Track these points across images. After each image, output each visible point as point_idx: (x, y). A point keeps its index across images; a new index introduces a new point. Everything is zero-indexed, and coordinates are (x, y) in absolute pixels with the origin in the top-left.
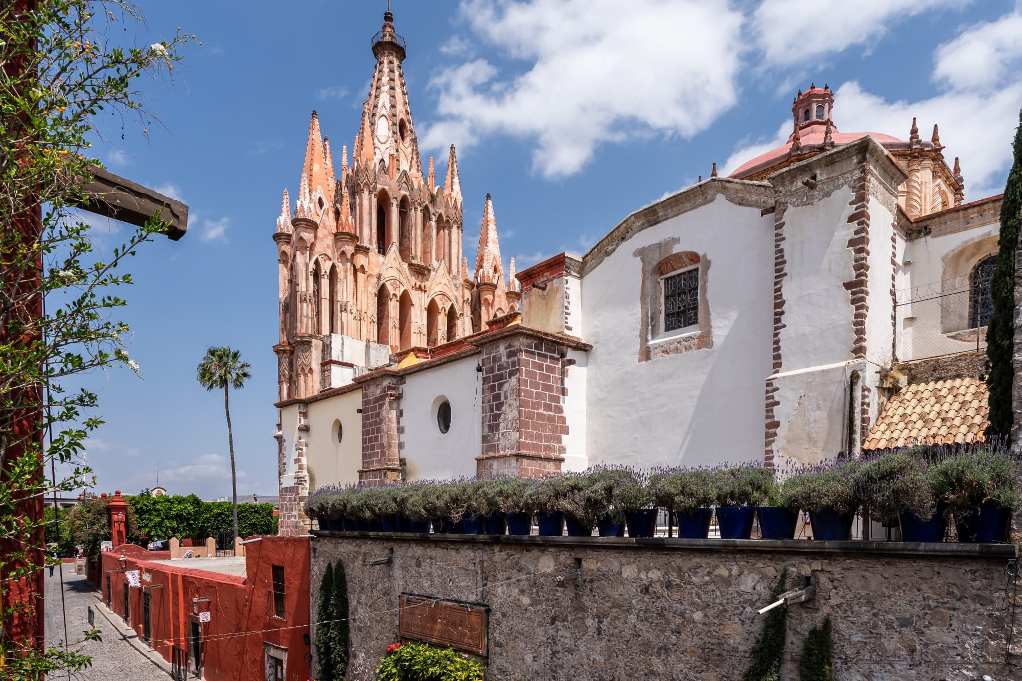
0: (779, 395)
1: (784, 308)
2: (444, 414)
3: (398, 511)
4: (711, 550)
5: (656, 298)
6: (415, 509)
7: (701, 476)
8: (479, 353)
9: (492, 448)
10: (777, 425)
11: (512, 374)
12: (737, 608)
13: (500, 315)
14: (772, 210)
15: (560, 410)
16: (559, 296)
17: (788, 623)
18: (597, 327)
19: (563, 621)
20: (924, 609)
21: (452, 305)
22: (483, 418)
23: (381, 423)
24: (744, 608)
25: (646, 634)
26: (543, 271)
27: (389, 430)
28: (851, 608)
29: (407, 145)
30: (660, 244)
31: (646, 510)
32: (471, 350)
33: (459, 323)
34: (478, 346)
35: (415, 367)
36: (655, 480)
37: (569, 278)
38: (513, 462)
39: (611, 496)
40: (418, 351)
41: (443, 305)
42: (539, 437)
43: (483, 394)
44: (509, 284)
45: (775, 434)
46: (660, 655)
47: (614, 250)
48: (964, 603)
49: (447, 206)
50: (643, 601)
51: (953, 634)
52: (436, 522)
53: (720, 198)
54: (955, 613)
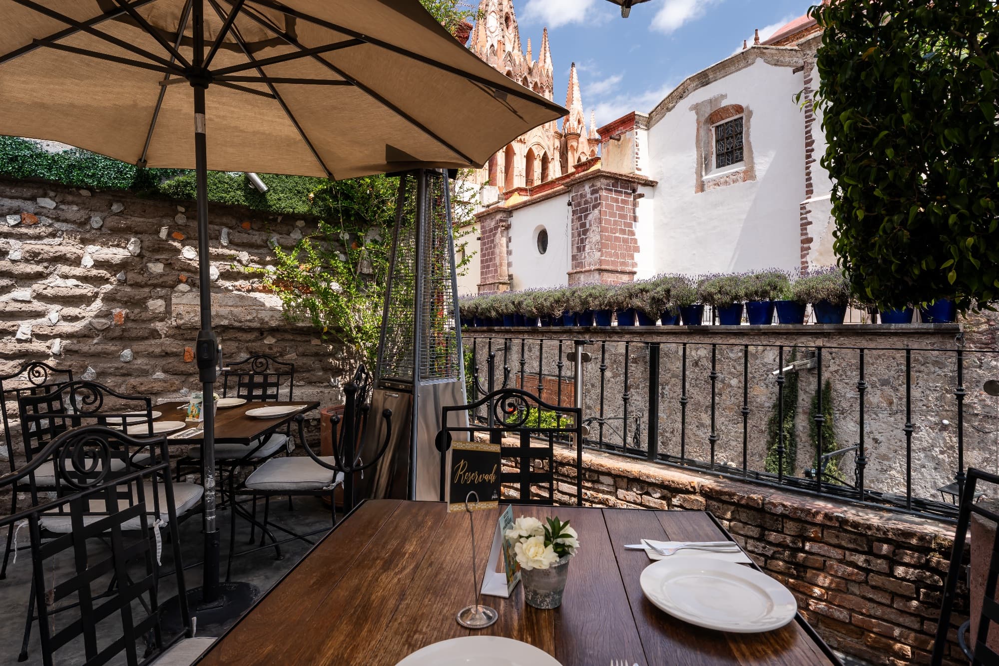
0: (811, 217)
1: (814, 146)
2: (543, 239)
3: (516, 311)
4: (742, 333)
5: (708, 143)
6: (529, 309)
7: (734, 280)
8: (569, 192)
9: (580, 264)
10: (810, 240)
11: (595, 207)
12: (762, 375)
13: (584, 159)
14: (802, 68)
15: (633, 233)
16: (630, 145)
17: (799, 385)
18: (661, 167)
19: (636, 388)
20: (898, 372)
21: (545, 152)
22: (573, 241)
23: (494, 247)
24: (768, 375)
25: (697, 396)
26: (618, 126)
27: (500, 253)
28: (846, 373)
29: (510, 32)
30: (711, 100)
31: (695, 306)
32: (563, 189)
33: (551, 166)
34: (568, 187)
35: (520, 204)
36: (701, 283)
37: (638, 130)
38: (596, 275)
39: (670, 296)
40: (520, 190)
41: (538, 152)
42: (616, 255)
43: (572, 222)
44: (590, 133)
45: (809, 248)
46: (707, 412)
47: (674, 106)
48: (927, 367)
49: (541, 75)
50: (694, 372)
51: (920, 390)
52: (542, 317)
53: (759, 61)
54: (921, 375)
